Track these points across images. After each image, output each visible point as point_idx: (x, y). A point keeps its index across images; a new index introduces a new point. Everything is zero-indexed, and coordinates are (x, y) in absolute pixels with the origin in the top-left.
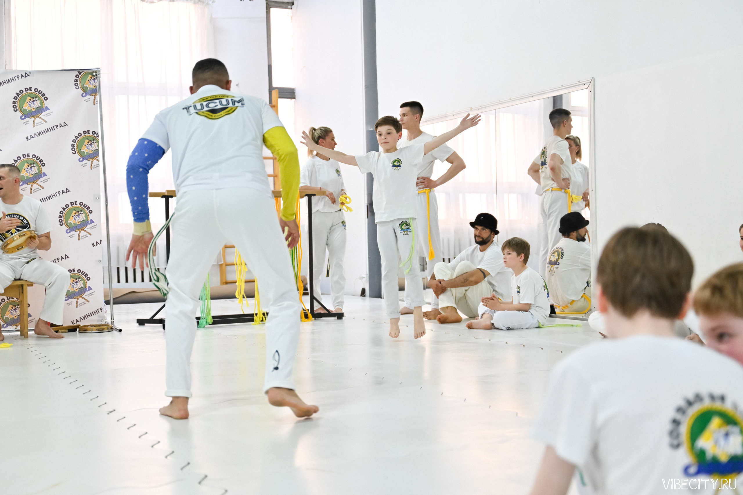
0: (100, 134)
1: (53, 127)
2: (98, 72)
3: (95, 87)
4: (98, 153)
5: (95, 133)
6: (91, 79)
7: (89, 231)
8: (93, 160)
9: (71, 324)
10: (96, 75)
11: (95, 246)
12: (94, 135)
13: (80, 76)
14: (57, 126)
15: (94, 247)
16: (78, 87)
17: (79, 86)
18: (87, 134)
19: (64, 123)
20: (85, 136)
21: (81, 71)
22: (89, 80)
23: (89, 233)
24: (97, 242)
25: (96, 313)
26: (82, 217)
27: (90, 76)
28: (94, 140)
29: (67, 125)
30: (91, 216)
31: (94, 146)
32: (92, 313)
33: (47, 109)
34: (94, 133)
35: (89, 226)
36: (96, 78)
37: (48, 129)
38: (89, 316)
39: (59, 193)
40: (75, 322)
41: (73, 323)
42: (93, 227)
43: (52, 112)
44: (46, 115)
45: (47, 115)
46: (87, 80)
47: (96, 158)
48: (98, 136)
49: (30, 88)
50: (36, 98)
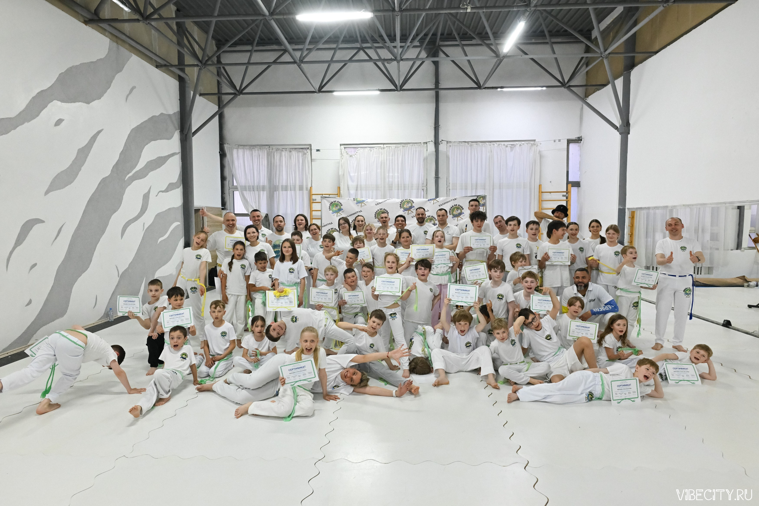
2: (485, 197)
3: (484, 203)
49: (457, 205)
50: (459, 208)
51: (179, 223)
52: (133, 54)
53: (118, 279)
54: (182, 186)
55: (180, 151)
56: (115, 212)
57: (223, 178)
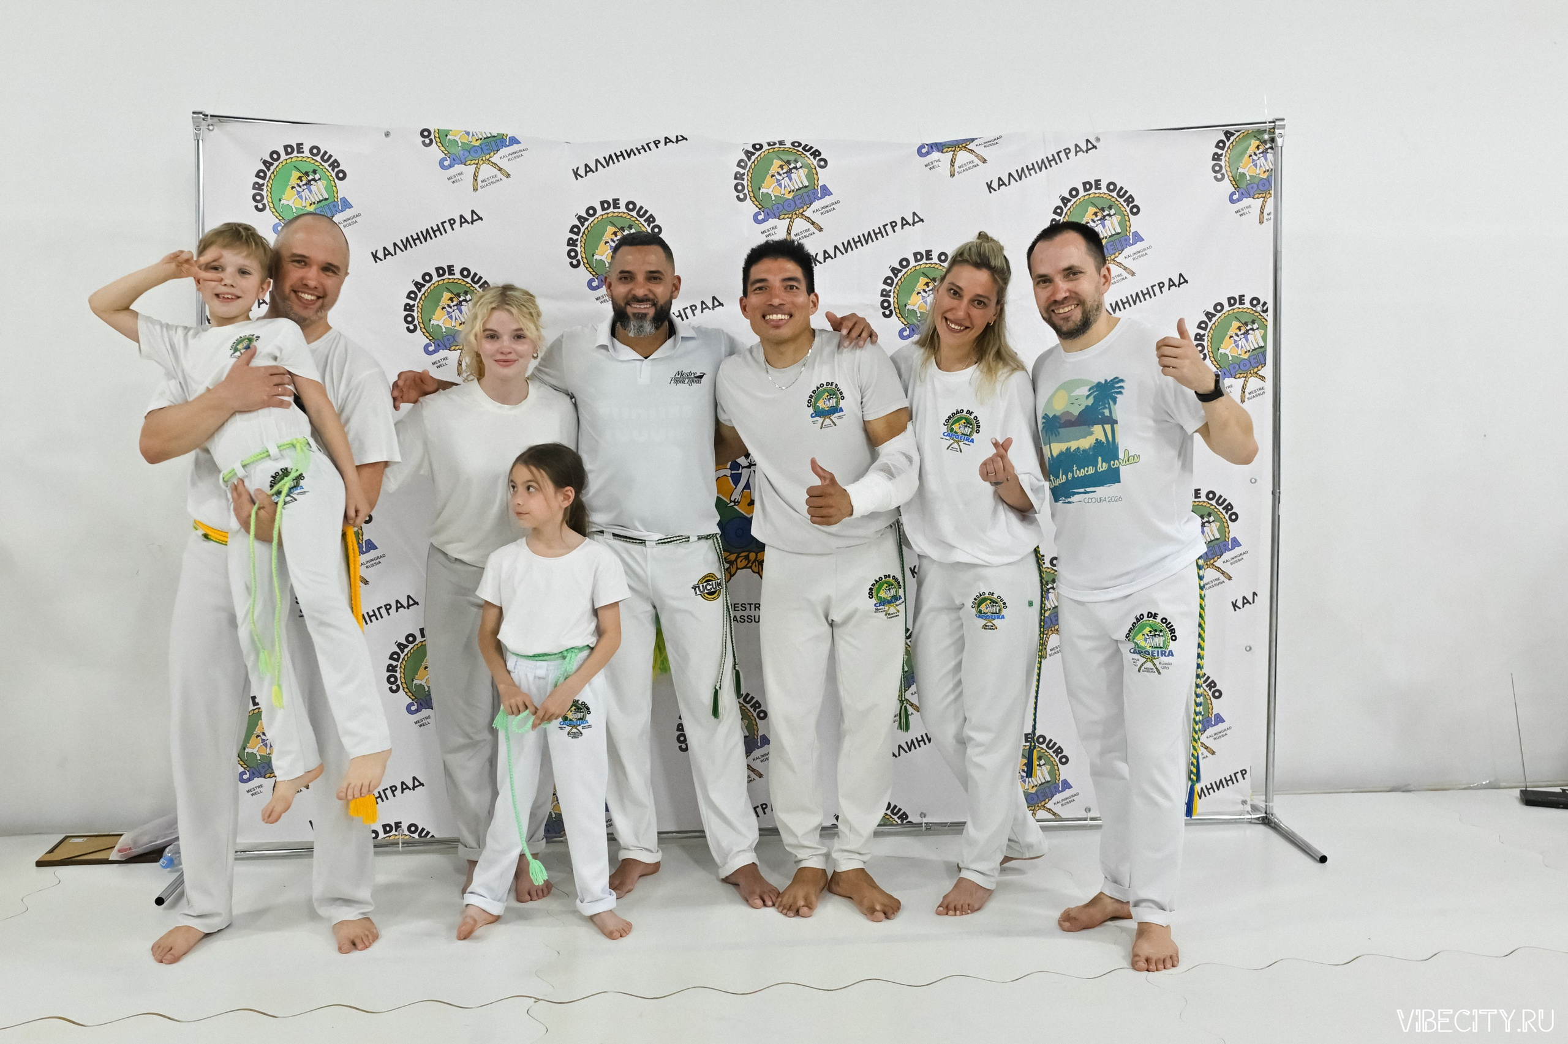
0: (1271, 306)
1: (1152, 287)
2: (1277, 131)
3: (1267, 173)
4: (1262, 359)
5: (1258, 300)
6: (1257, 152)
7: (1226, 567)
8: (1249, 375)
10: (1273, 140)
11: (1240, 608)
12: (1254, 309)
13: (1228, 144)
14: (1161, 285)
15: (1235, 610)
16: (1223, 175)
17: (1224, 171)
18: (1237, 305)
19: (1181, 275)
20: (1231, 312)
21: (1231, 129)
22: (1253, 154)
23: (1227, 574)
24: (1244, 598)
25: (1230, 783)
26: (1211, 531)
27: (1254, 143)
28: (1253, 322)
29: (1186, 281)
30: (1235, 530)
31: (1255, 339)
32: (1221, 781)
33: (1138, 238)
34: (1255, 301)
35: (1227, 555)
36: (1272, 148)
37: (1137, 294)
38: (1211, 791)
42: (1236, 557)
43: (1150, 247)
44: (1134, 256)
45: (1137, 255)
46: (1247, 156)
47: (1256, 370)
48: (1266, 311)
49: (1098, 182)
50: (1110, 208)
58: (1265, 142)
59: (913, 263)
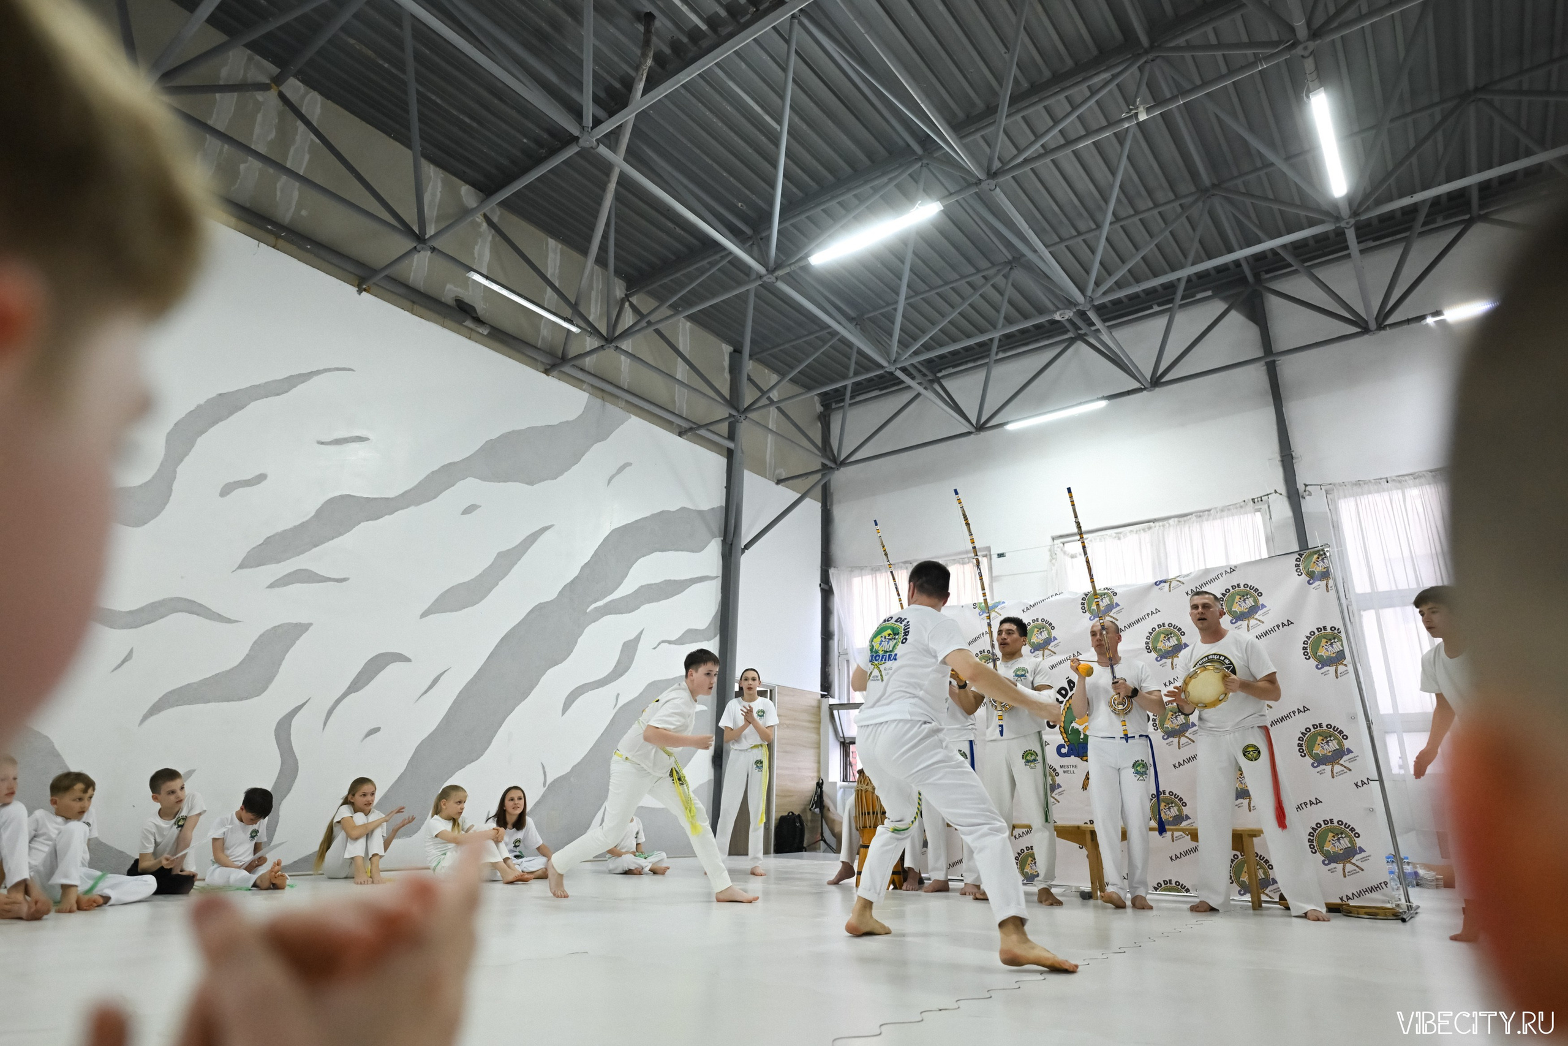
0: (1342, 630)
1: (1274, 627)
2: (1326, 550)
3: (1325, 569)
4: (1343, 655)
5: (1335, 629)
6: (1318, 560)
7: (1347, 764)
8: (1336, 665)
9: (1339, 901)
10: (1325, 554)
11: (1360, 787)
12: (1333, 632)
13: (1301, 559)
15: (1358, 788)
16: (1301, 573)
17: (1302, 571)
18: (1323, 631)
19: (1288, 621)
20: (1320, 635)
21: (1302, 553)
22: (1315, 562)
23: (1348, 768)
24: (1362, 781)
25: (1378, 889)
26: (1333, 744)
27: (1316, 556)
28: (1334, 639)
29: (1292, 623)
31: (1337, 647)
32: (1372, 888)
33: (1263, 606)
34: (1333, 629)
35: (1345, 758)
36: (1325, 557)
37: (1267, 632)
38: (1366, 893)
39: (1294, 712)
40: (1345, 899)
41: (1341, 899)
42: (1351, 759)
43: (1270, 610)
44: (1262, 615)
45: (1265, 614)
46: (1312, 563)
47: (1341, 662)
48: (1340, 632)
49: (1239, 585)
50: (1247, 595)
51: (704, 708)
52: (633, 416)
53: (543, 790)
54: (717, 638)
55: (720, 574)
56: (556, 664)
57: (827, 635)
58: (1322, 555)
59: (1157, 629)
